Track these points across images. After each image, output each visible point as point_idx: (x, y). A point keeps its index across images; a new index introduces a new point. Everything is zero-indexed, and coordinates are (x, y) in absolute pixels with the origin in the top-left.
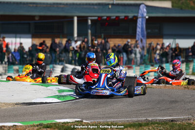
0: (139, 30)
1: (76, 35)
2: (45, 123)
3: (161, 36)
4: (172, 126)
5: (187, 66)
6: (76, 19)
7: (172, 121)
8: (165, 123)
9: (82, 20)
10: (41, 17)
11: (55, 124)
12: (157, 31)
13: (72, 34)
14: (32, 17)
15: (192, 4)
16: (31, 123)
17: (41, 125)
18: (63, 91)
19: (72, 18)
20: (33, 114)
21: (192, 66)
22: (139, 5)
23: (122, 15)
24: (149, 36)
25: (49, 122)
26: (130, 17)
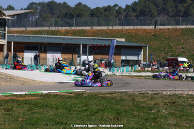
0: (111, 51)
1: (81, 53)
2: (69, 91)
3: (120, 54)
4: (126, 94)
5: (132, 68)
6: (81, 45)
7: (126, 92)
8: (124, 93)
9: (85, 46)
10: (66, 44)
11: (74, 92)
12: (118, 52)
13: (80, 52)
14: (61, 44)
15: (134, 40)
16: (63, 92)
17: (67, 92)
18: (77, 78)
19: (80, 45)
20: (63, 87)
21: (134, 68)
22: (112, 40)
23: (103, 44)
24: (115, 54)
25: (71, 91)
26: (107, 45)
